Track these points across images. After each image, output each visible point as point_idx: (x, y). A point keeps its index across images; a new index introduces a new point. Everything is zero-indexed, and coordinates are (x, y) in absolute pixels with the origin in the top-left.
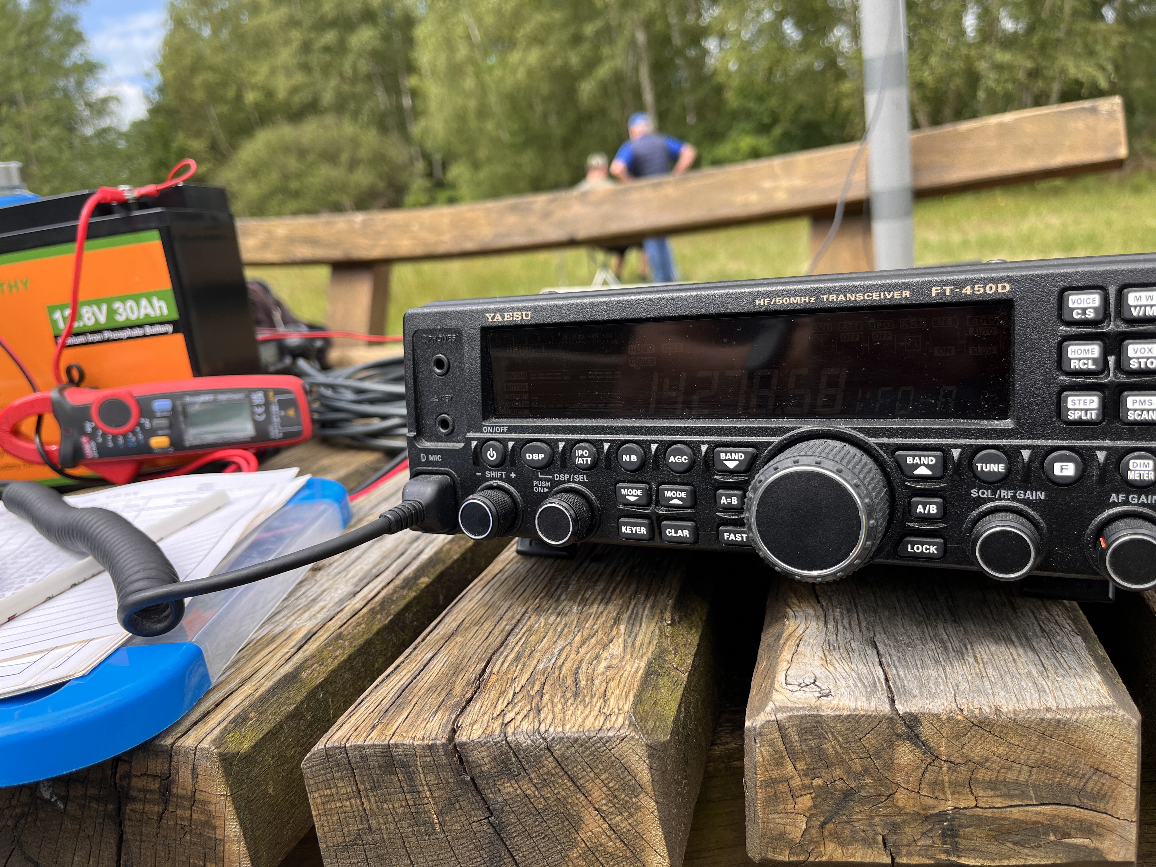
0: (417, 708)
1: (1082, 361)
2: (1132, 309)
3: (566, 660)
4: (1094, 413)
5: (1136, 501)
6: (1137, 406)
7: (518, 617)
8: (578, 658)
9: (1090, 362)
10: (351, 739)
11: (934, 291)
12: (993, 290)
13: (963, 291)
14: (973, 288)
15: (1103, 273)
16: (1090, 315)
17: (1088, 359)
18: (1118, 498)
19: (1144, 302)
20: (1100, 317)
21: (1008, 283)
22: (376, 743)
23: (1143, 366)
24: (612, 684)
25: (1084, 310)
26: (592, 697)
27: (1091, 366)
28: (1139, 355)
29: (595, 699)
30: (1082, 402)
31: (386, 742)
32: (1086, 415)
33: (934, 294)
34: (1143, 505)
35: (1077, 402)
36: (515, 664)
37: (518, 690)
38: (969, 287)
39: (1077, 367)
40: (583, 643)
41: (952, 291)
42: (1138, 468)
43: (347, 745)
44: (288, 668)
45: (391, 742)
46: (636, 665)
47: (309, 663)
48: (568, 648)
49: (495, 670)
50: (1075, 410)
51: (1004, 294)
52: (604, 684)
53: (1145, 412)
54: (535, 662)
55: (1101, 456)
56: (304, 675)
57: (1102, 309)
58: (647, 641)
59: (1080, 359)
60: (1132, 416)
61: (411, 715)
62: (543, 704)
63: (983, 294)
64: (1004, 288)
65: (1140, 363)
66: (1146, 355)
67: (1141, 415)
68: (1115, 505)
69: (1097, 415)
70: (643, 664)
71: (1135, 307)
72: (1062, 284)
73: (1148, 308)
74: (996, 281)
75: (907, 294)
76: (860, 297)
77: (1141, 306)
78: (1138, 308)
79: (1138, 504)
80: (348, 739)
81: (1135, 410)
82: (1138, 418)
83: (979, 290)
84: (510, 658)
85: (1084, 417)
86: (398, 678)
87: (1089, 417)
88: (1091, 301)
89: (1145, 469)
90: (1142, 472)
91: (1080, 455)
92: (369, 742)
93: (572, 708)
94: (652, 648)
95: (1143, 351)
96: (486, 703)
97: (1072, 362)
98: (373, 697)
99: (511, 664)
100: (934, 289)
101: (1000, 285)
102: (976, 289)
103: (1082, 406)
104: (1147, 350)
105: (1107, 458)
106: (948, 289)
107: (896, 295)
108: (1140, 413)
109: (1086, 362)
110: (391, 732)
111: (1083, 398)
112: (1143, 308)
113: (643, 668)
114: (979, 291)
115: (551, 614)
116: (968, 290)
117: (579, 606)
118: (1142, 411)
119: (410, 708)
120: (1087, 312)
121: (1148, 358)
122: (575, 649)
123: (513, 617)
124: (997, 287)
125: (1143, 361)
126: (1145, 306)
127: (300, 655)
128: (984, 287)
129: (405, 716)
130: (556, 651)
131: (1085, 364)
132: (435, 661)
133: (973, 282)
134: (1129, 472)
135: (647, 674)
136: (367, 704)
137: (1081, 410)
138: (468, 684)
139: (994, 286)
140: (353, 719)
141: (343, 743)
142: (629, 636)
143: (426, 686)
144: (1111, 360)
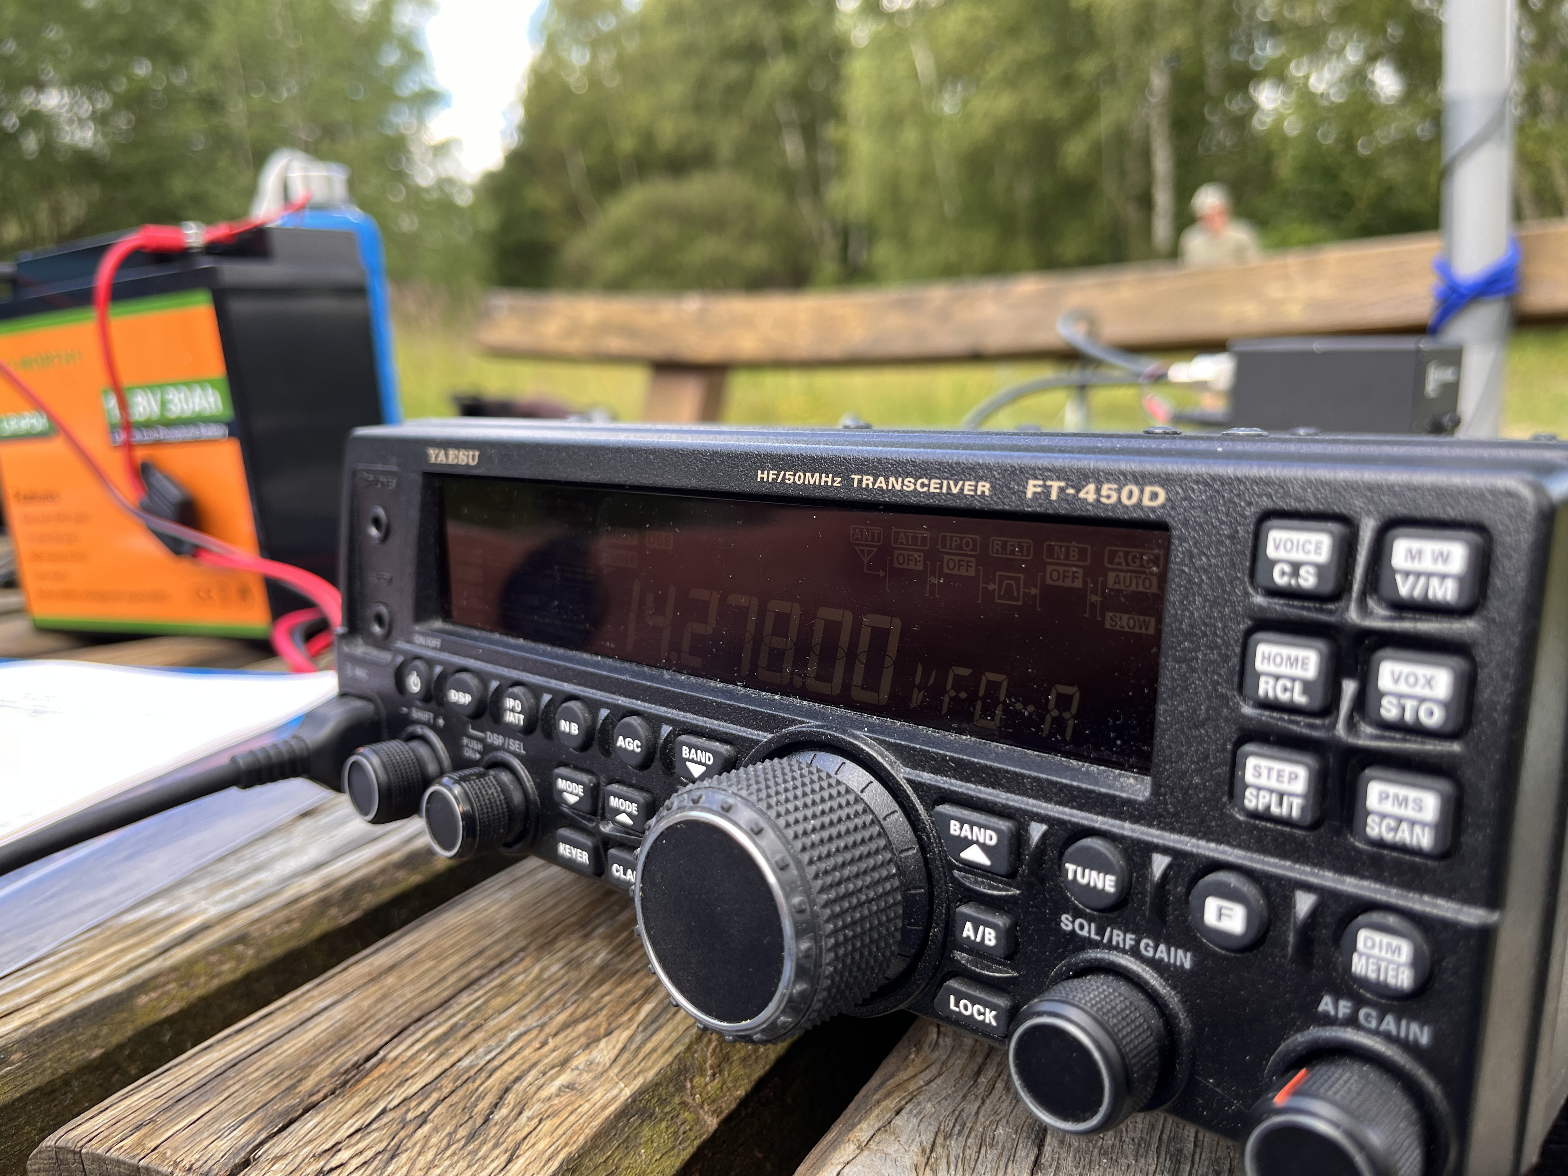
0: (223, 1106)
1: (1281, 682)
2: (1399, 578)
3: (512, 1058)
4: (1297, 802)
5: (1373, 1024)
6: (1388, 807)
7: (507, 955)
8: (535, 1057)
9: (1298, 687)
10: (93, 1142)
11: (1032, 488)
12: (1134, 500)
13: (1082, 495)
14: (1098, 491)
15: (1351, 487)
16: (1308, 580)
17: (1293, 679)
18: (1336, 1008)
19: (1427, 564)
20: (1329, 587)
21: (1162, 486)
22: (121, 1158)
23: (1409, 717)
24: (547, 1125)
25: (1296, 567)
26: (496, 1145)
27: (1300, 698)
28: (1402, 688)
29: (497, 1152)
30: (1274, 775)
31: (134, 1161)
32: (1281, 804)
33: (1029, 495)
34: (1388, 1037)
35: (1265, 773)
36: (431, 1048)
37: (391, 1106)
38: (1091, 487)
39: (1271, 694)
40: (565, 1026)
41: (1062, 490)
42: (1376, 951)
43: (84, 1151)
44: (118, 986)
45: (141, 1162)
46: (615, 1092)
47: (162, 980)
48: (535, 1032)
49: (393, 1055)
50: (1259, 789)
51: (1153, 510)
52: (536, 1121)
53: (1404, 826)
54: (462, 1052)
55: (1304, 903)
56: (143, 1000)
57: (1333, 569)
58: (667, 1044)
59: (1277, 678)
60: (1375, 828)
61: (205, 1119)
62: (409, 1145)
63: (1114, 506)
64: (1154, 496)
65: (1403, 709)
66: (1419, 691)
67: (1396, 830)
68: (1328, 1021)
69: (1303, 809)
70: (627, 1092)
71: (1407, 574)
72: (1266, 503)
73: (1435, 582)
74: (1141, 479)
75: (984, 487)
76: (909, 485)
77: (1418, 575)
78: (1411, 579)
79: (1376, 1033)
80: (90, 1141)
81: (1383, 816)
82: (1388, 837)
83: (1109, 494)
84: (432, 1035)
85: (1275, 810)
86: (248, 1038)
87: (1285, 811)
88: (1312, 547)
89: (1389, 956)
90: (1383, 965)
91: (1266, 893)
92: (114, 1154)
93: (447, 1163)
94: (668, 1058)
95: (1412, 680)
96: (327, 1120)
97: (1263, 680)
98: (185, 1068)
99: (424, 1048)
100: (1031, 482)
101: (1148, 490)
102: (1104, 492)
103: (1273, 784)
104: (1422, 681)
105: (1315, 913)
106: (1055, 485)
107: (966, 488)
108: (1393, 823)
109: (1289, 684)
110: (153, 1145)
111: (1277, 765)
112: (1422, 580)
113: (622, 1099)
114: (1108, 497)
115: (558, 961)
116: (1088, 493)
117: (609, 953)
118: (1400, 820)
119: (216, 1103)
120: (1303, 571)
121: (1422, 700)
122: (542, 1037)
123: (497, 955)
124: (1142, 492)
125: (1410, 705)
126: (1429, 575)
127: (154, 966)
128: (1119, 491)
129: (195, 1117)
130: (511, 1036)
131: (1285, 689)
132: (325, 1015)
133: (1099, 477)
134: (1355, 957)
135: (623, 1113)
136: (164, 1081)
137: (1271, 791)
138: (331, 1076)
139: (1136, 490)
140: (127, 1102)
141: (79, 1145)
142: (645, 1029)
143: (271, 1065)
144: (1349, 687)
